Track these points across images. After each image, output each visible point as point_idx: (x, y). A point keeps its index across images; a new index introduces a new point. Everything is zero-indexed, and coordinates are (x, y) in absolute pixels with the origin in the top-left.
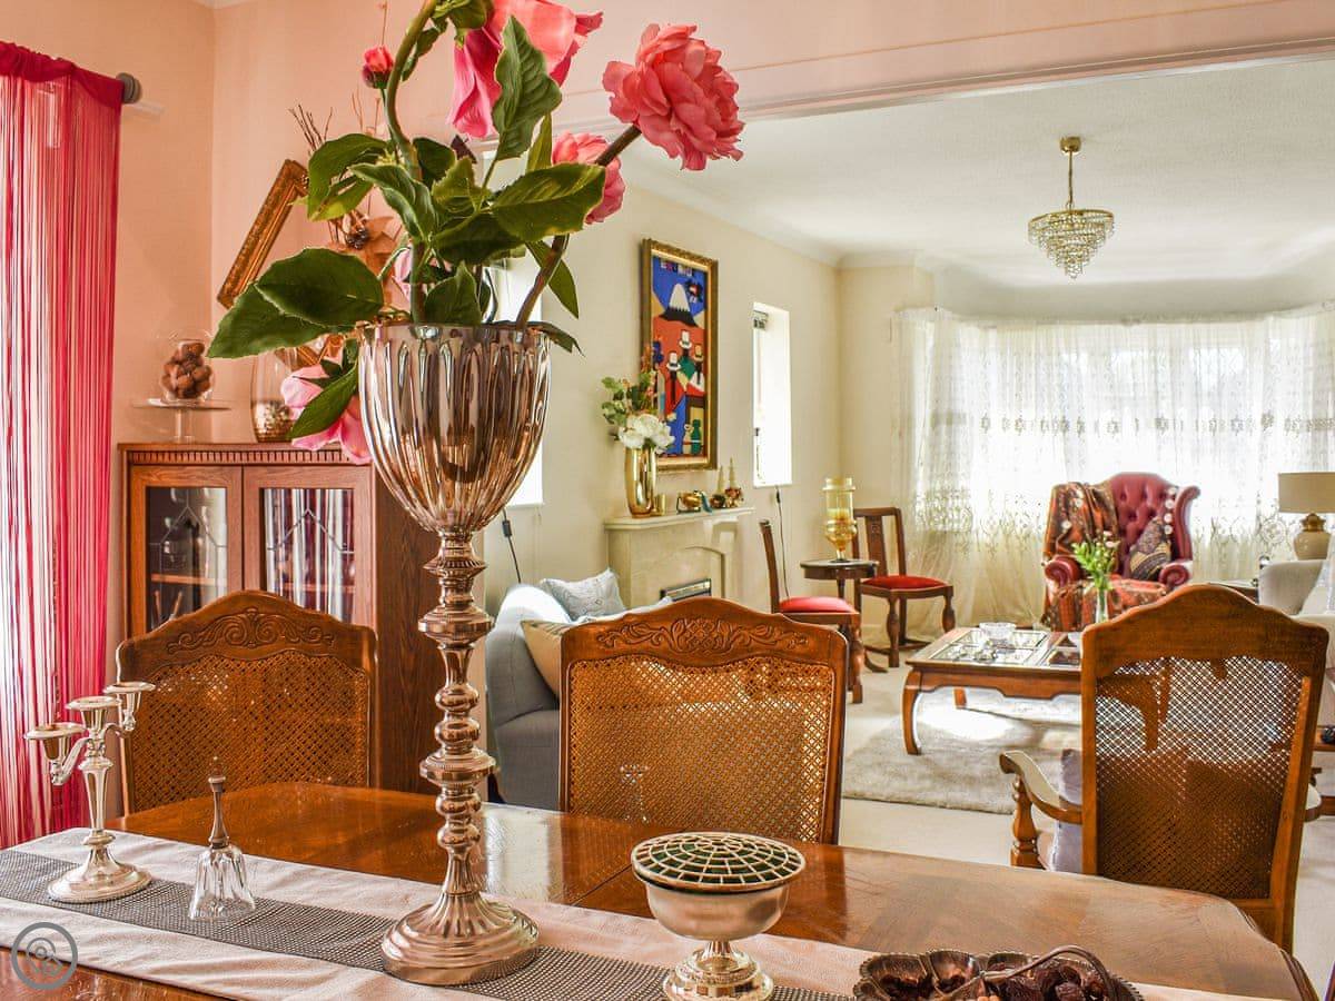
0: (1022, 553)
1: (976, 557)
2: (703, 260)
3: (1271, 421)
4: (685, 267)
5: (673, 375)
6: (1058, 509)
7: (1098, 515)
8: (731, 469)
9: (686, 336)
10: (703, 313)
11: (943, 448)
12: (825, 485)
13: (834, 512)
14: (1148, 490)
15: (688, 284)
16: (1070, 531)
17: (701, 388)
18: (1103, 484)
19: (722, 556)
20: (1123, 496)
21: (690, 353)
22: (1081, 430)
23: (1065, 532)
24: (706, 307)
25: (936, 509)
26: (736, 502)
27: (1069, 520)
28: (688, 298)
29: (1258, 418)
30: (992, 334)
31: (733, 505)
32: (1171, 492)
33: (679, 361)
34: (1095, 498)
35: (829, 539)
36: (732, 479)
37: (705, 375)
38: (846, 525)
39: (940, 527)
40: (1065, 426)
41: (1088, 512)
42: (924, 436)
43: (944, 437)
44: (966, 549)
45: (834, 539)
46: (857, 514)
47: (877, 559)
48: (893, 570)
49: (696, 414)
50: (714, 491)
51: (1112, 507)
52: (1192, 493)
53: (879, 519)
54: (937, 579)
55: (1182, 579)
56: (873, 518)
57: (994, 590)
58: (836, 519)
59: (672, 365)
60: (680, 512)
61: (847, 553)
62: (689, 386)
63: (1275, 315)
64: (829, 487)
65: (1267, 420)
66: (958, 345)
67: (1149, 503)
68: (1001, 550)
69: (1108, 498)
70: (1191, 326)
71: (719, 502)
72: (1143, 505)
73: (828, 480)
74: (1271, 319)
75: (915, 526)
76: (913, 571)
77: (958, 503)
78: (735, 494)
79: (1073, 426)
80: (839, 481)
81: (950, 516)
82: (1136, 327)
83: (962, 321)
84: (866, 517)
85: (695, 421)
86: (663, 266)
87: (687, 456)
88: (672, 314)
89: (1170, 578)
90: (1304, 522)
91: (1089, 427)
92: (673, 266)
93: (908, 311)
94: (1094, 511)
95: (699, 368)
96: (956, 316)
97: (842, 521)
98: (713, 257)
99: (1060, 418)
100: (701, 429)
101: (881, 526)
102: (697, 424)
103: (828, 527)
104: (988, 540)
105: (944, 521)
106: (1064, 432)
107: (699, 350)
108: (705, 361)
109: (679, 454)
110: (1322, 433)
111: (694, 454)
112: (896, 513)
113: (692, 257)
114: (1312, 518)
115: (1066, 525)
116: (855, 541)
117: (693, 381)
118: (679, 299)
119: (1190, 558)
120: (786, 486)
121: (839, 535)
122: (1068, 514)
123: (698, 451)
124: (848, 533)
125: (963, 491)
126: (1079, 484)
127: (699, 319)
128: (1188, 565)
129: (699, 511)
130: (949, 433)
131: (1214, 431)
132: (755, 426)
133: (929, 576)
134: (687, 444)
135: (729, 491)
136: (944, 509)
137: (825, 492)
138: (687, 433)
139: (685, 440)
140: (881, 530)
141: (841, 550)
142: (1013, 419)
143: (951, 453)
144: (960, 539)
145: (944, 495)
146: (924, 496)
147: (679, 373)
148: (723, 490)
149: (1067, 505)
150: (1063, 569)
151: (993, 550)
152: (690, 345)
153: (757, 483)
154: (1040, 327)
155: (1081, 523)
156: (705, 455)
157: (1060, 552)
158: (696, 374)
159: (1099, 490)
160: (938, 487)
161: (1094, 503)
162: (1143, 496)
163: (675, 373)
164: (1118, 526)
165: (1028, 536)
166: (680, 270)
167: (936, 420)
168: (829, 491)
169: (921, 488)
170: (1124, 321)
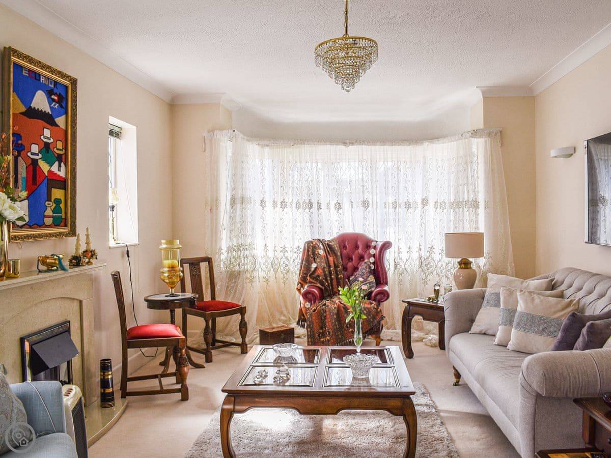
0: (284, 282)
1: (258, 286)
2: (64, 76)
3: (427, 203)
4: (48, 78)
5: (35, 162)
6: (308, 255)
7: (331, 259)
8: (87, 235)
9: (47, 132)
10: (64, 117)
11: (238, 219)
12: (161, 244)
13: (167, 263)
14: (359, 243)
15: (49, 93)
16: (316, 268)
17: (62, 174)
18: (333, 240)
19: (81, 302)
20: (345, 247)
21: (51, 146)
22: (319, 208)
23: (312, 269)
24: (66, 113)
25: (234, 257)
26: (91, 260)
27: (315, 262)
28: (50, 104)
29: (420, 202)
30: (267, 150)
31: (89, 263)
32: (373, 244)
33: (39, 152)
34: (329, 248)
35: (164, 280)
36: (88, 243)
37: (66, 165)
38: (176, 271)
39: (237, 268)
40: (311, 205)
41: (326, 257)
42: (226, 212)
43: (238, 212)
44: (252, 282)
45: (167, 281)
46: (183, 262)
47: (197, 293)
48: (207, 297)
49: (57, 193)
50: (73, 253)
51: (339, 254)
52: (386, 245)
53: (198, 264)
54: (234, 302)
55: (386, 298)
56: (194, 264)
57: (268, 305)
58: (169, 267)
59: (33, 154)
60: (40, 271)
61: (177, 290)
62: (50, 172)
63: (429, 142)
64: (164, 246)
65: (425, 202)
66: (247, 156)
67: (360, 251)
68: (272, 280)
69: (336, 248)
70: (382, 147)
71: (76, 261)
72: (357, 252)
73: (163, 241)
74: (426, 144)
75: (220, 267)
76: (220, 298)
77: (247, 253)
78: (90, 254)
79: (315, 206)
80: (170, 242)
81: (243, 262)
82: (351, 147)
83: (248, 140)
84: (189, 264)
85: (56, 199)
86: (25, 73)
87: (49, 226)
88: (32, 113)
89: (378, 297)
90: (460, 263)
91: (323, 206)
92: (36, 76)
93: (216, 132)
94: (329, 257)
95: (60, 159)
96: (246, 138)
97: (172, 268)
98: (74, 76)
99: (307, 201)
100: (62, 206)
101: (199, 269)
102: (58, 201)
103: (163, 273)
104: (264, 275)
105: (239, 265)
106: (310, 209)
107: (60, 145)
108: (66, 154)
109: (42, 225)
110: (461, 210)
111: (56, 224)
112: (209, 260)
113: (53, 71)
114: (463, 261)
115: (314, 266)
116: (183, 281)
117: (55, 168)
118: (40, 101)
119: (387, 284)
120: (135, 245)
121: (171, 278)
122: (314, 259)
123: (59, 222)
124: (177, 276)
125: (250, 245)
126: (319, 240)
127: (60, 121)
128: (386, 288)
129: (56, 270)
130: (242, 209)
131: (395, 208)
132: (110, 204)
133: (229, 301)
134: (49, 217)
135: (86, 252)
136: (239, 257)
137: (161, 249)
138: (49, 209)
139: (46, 213)
140: (200, 272)
141: (172, 288)
142: (279, 201)
143: (243, 222)
144: (248, 275)
145: (240, 248)
146: (227, 250)
147: (39, 160)
148: (81, 251)
149: (314, 253)
150: (313, 294)
151: (267, 281)
152: (52, 140)
153: (112, 243)
154: (295, 146)
155: (323, 264)
156: (66, 225)
157: (310, 282)
158: (57, 163)
159: (330, 244)
160: (235, 244)
161: (328, 251)
162: (357, 247)
163: (37, 160)
164: (343, 265)
165: (289, 271)
166: (42, 79)
167: (233, 202)
168: (164, 249)
169: (224, 244)
170: (345, 143)
